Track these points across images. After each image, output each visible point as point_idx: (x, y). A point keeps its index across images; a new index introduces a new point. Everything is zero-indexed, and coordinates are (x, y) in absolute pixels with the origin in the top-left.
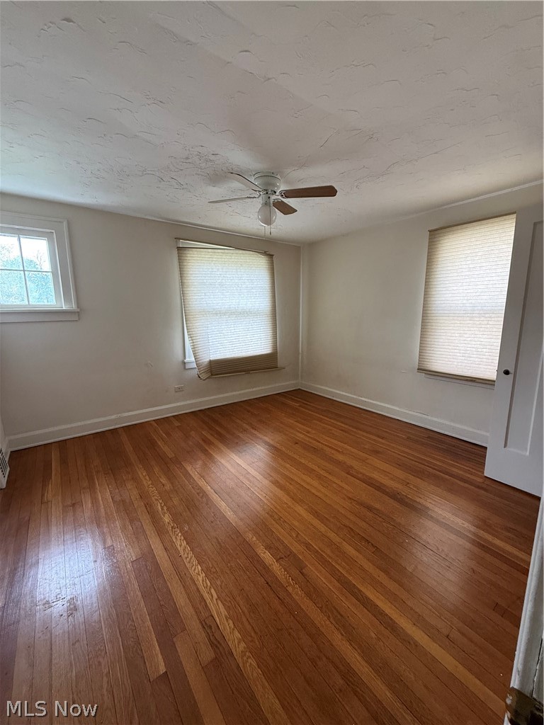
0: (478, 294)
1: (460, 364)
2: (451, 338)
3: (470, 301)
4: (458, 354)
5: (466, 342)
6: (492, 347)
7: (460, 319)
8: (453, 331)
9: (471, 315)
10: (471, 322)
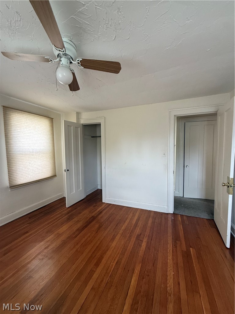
0: (33, 144)
1: (32, 176)
2: (25, 165)
3: (31, 147)
4: (30, 172)
5: (32, 166)
6: (42, 166)
7: (28, 155)
8: (26, 162)
9: (33, 154)
10: (33, 156)
